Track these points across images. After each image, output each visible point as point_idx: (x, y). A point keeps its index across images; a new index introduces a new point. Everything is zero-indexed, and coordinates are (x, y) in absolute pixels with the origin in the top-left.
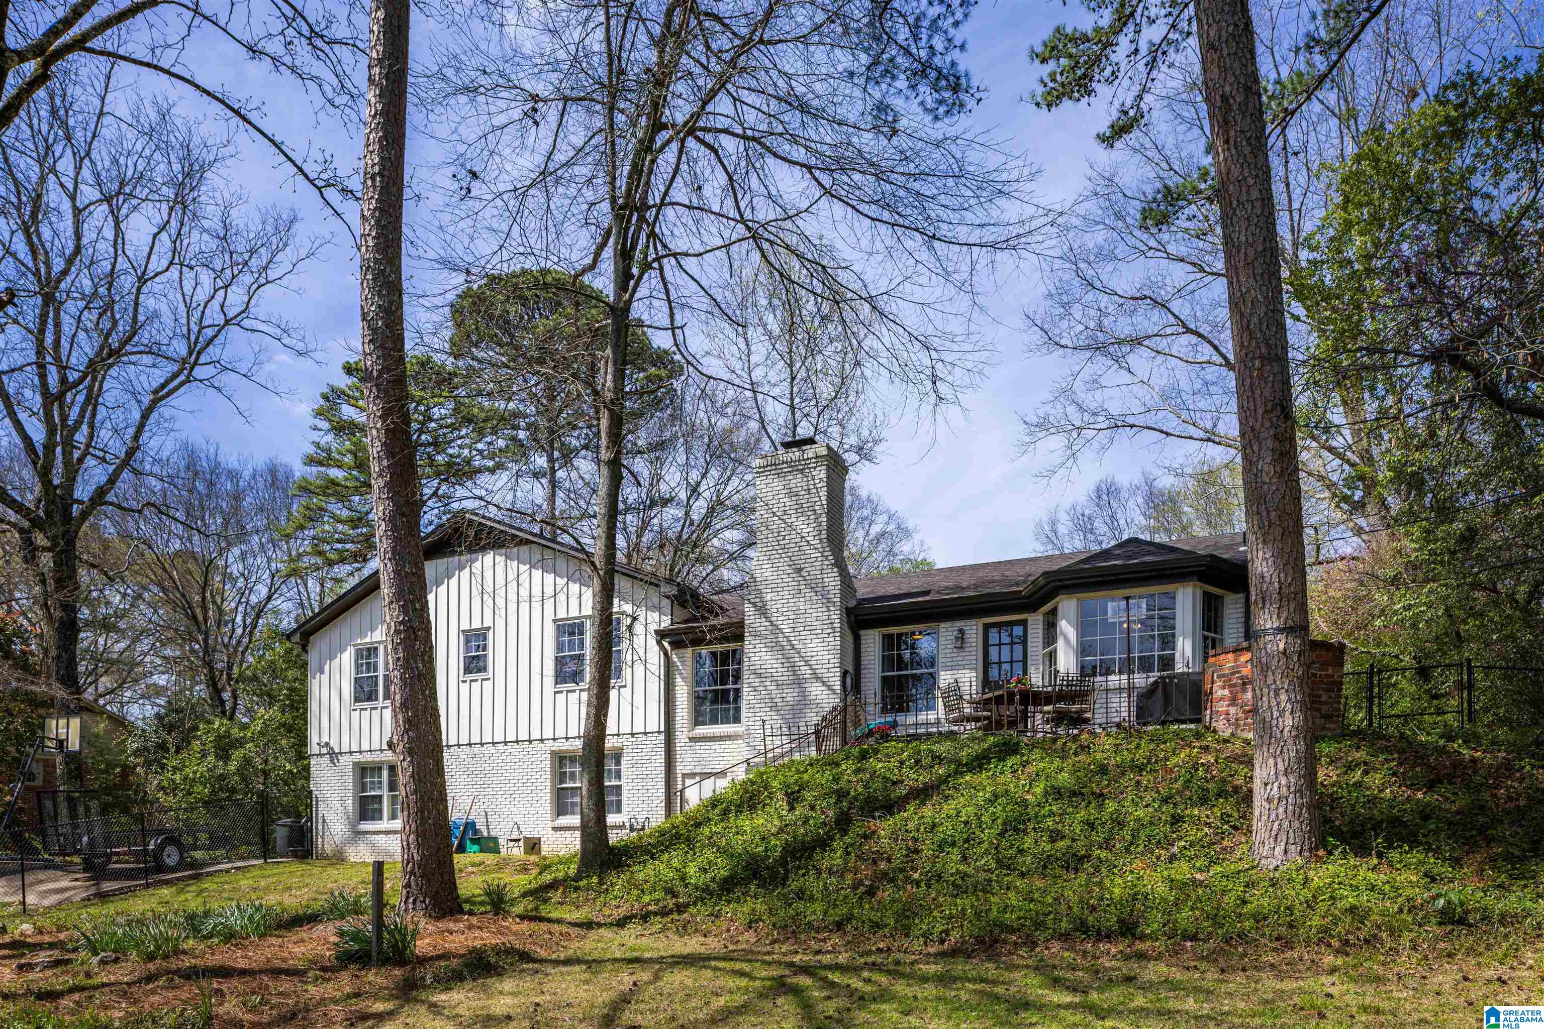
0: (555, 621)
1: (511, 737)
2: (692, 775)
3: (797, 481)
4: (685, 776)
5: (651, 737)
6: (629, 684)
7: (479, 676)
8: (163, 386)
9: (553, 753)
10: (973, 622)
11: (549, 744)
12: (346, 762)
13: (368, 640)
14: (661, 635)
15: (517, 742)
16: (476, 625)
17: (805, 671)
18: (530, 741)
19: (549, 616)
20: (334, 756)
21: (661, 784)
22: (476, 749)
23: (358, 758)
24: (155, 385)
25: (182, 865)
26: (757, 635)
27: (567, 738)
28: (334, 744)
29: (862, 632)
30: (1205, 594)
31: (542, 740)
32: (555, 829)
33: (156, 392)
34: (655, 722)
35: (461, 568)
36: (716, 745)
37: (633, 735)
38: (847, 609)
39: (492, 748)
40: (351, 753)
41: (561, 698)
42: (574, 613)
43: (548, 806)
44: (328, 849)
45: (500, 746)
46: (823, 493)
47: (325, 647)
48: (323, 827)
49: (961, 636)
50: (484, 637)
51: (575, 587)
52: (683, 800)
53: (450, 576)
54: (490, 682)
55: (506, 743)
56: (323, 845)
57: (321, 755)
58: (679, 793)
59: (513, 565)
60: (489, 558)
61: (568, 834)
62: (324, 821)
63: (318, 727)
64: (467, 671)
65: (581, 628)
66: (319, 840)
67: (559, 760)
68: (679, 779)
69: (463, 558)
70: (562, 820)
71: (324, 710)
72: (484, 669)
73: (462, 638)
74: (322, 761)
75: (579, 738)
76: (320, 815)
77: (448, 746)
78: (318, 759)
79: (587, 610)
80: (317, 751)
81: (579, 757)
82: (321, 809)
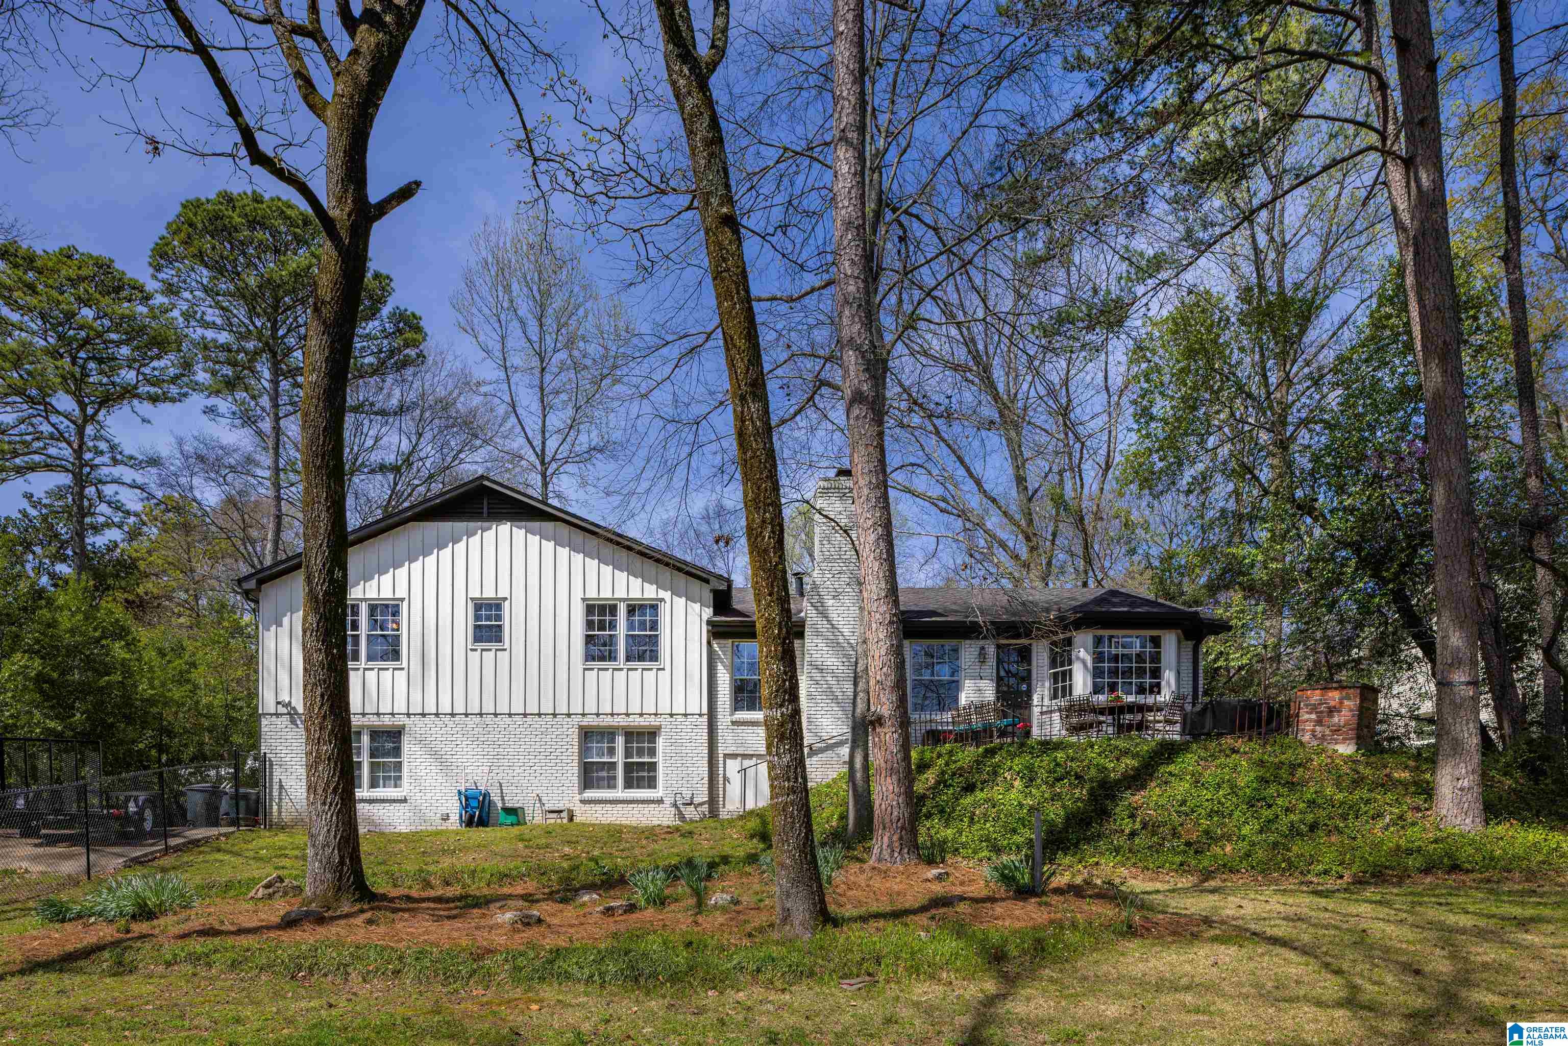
0: (584, 600)
2: (734, 756)
4: (726, 756)
5: (693, 719)
6: (668, 667)
7: (494, 646)
9: (581, 728)
10: (990, 642)
14: (712, 625)
15: (539, 715)
16: (489, 593)
18: (555, 715)
19: (578, 595)
20: (296, 716)
21: (705, 762)
22: (489, 719)
26: (818, 634)
27: (598, 715)
28: (296, 703)
29: (907, 642)
31: (569, 715)
32: (583, 802)
34: (697, 705)
35: (470, 534)
36: (759, 730)
37: (671, 715)
39: (508, 720)
41: (591, 676)
43: (575, 780)
44: (287, 818)
45: (517, 718)
48: (280, 794)
49: (982, 652)
50: (498, 607)
51: (607, 570)
52: (726, 779)
53: (456, 541)
54: (507, 653)
55: (525, 715)
56: (280, 812)
57: (277, 715)
58: (721, 772)
59: (534, 540)
60: (505, 528)
61: (598, 807)
62: (281, 787)
63: (273, 684)
64: (477, 639)
65: (613, 609)
66: (275, 808)
67: (587, 734)
68: (721, 759)
69: (472, 525)
70: (590, 794)
71: (283, 666)
72: (499, 639)
73: (471, 606)
74: (278, 721)
75: (612, 715)
76: (276, 780)
77: (453, 715)
78: (274, 718)
79: (621, 593)
80: (273, 711)
81: (609, 734)
82: (277, 774)
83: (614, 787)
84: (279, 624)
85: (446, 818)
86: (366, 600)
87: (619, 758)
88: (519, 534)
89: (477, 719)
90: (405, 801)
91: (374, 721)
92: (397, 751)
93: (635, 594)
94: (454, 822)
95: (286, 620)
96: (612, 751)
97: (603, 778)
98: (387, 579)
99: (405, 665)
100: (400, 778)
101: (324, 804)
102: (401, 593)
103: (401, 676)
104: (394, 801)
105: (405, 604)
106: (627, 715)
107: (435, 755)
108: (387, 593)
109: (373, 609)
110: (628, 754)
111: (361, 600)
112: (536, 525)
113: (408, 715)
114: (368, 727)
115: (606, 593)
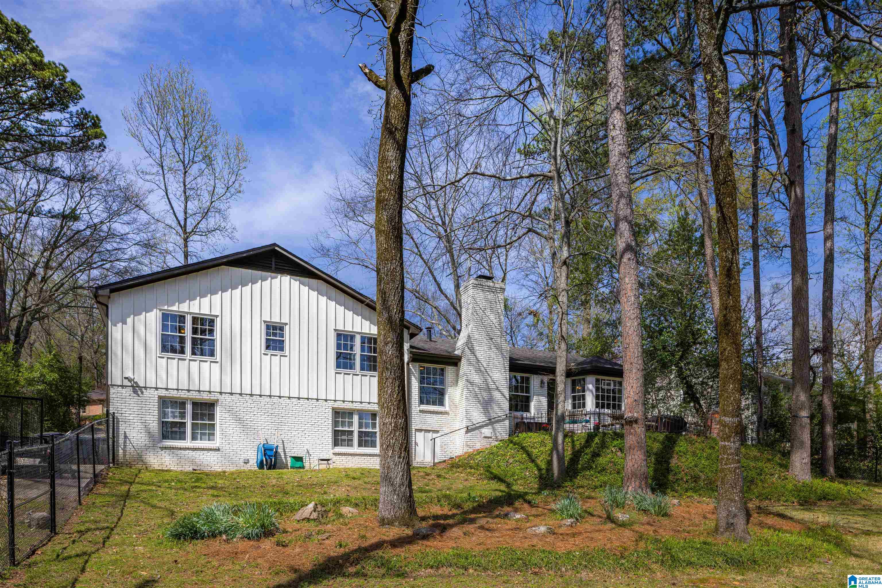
0: (335, 330)
1: (303, 395)
2: (420, 430)
3: (492, 296)
4: (417, 430)
7: (279, 353)
9: (333, 409)
11: (331, 403)
12: (152, 396)
13: (175, 308)
14: (414, 354)
15: (308, 399)
16: (276, 319)
17: (492, 385)
18: (317, 400)
19: (332, 327)
20: (137, 389)
22: (276, 400)
23: (163, 393)
26: (471, 364)
27: (344, 401)
28: (138, 380)
32: (334, 454)
35: (264, 279)
36: (434, 416)
39: (288, 401)
40: (157, 389)
41: (340, 377)
43: (330, 440)
44: (130, 459)
45: (294, 400)
48: (125, 442)
49: (542, 382)
50: (282, 329)
51: (349, 314)
52: (416, 444)
53: (254, 282)
54: (287, 358)
55: (299, 398)
56: (125, 455)
57: (122, 386)
58: (413, 439)
59: (305, 289)
60: (286, 279)
61: (344, 458)
62: (126, 437)
63: (120, 364)
64: (268, 347)
65: (352, 338)
66: (121, 451)
67: (337, 413)
68: (414, 432)
69: (264, 274)
70: (338, 449)
71: (127, 352)
72: (282, 349)
73: (264, 327)
74: (124, 391)
75: (352, 402)
76: (121, 432)
77: (251, 395)
78: (120, 389)
79: (357, 329)
80: (119, 383)
81: (350, 413)
82: (122, 428)
83: (352, 446)
84: (124, 323)
85: (246, 462)
86: (191, 313)
87: (355, 428)
88: (296, 284)
89: (268, 399)
90: (218, 450)
91: (194, 395)
92: (212, 417)
93: (366, 330)
94: (253, 465)
95: (129, 320)
96: (351, 424)
97: (345, 440)
98: (205, 301)
99: (218, 359)
100: (213, 434)
101: (400, 457)
102: (216, 311)
103: (216, 367)
104: (211, 450)
105: (219, 319)
106: (361, 402)
107: (239, 420)
108: (205, 311)
109: (195, 320)
110: (360, 426)
111: (188, 313)
112: (306, 280)
113: (221, 393)
114: (191, 399)
115: (349, 328)
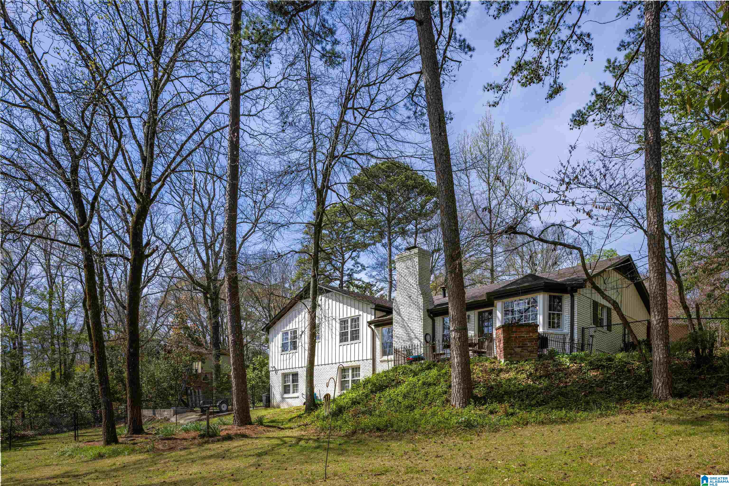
0: (339, 319)
1: (326, 363)
3: (409, 263)
5: (369, 361)
6: (362, 342)
8: (246, 235)
9: (339, 368)
10: (473, 312)
11: (338, 365)
12: (280, 373)
13: (285, 329)
14: (370, 323)
15: (329, 364)
17: (412, 335)
18: (332, 364)
20: (276, 371)
23: (283, 371)
24: (244, 235)
25: (227, 410)
26: (397, 322)
27: (343, 362)
28: (276, 367)
29: (436, 318)
30: (550, 296)
31: (336, 363)
33: (244, 237)
34: (369, 356)
37: (363, 360)
38: (428, 310)
40: (281, 370)
41: (341, 347)
42: (345, 316)
44: (275, 404)
46: (417, 267)
47: (273, 332)
51: (345, 307)
54: (320, 343)
55: (325, 365)
59: (327, 300)
62: (274, 394)
63: (272, 361)
65: (347, 322)
67: (342, 370)
71: (273, 355)
74: (273, 373)
75: (347, 362)
79: (349, 315)
80: (271, 370)
81: (348, 369)
82: (273, 390)
84: (273, 342)
87: (350, 378)
90: (298, 397)
93: (353, 314)
96: (348, 376)
98: (294, 322)
99: (298, 350)
102: (297, 326)
103: (297, 355)
105: (298, 330)
106: (351, 361)
108: (294, 327)
109: (291, 332)
110: (353, 376)
111: (289, 330)
112: (328, 294)
113: (299, 368)
114: (291, 373)
